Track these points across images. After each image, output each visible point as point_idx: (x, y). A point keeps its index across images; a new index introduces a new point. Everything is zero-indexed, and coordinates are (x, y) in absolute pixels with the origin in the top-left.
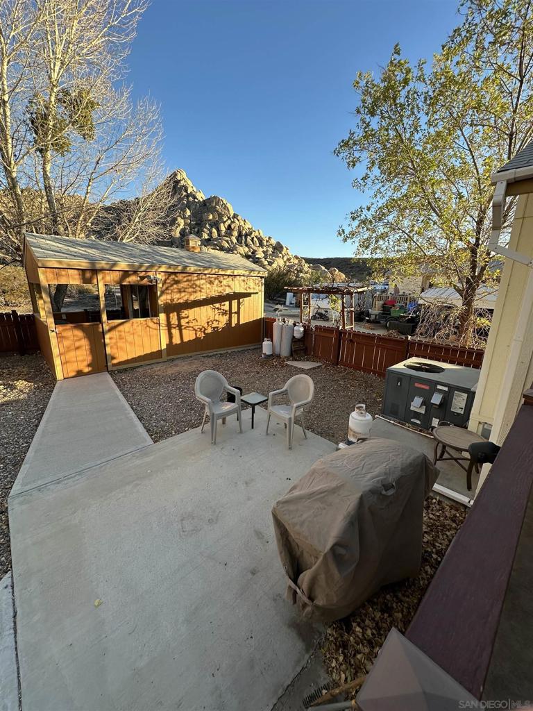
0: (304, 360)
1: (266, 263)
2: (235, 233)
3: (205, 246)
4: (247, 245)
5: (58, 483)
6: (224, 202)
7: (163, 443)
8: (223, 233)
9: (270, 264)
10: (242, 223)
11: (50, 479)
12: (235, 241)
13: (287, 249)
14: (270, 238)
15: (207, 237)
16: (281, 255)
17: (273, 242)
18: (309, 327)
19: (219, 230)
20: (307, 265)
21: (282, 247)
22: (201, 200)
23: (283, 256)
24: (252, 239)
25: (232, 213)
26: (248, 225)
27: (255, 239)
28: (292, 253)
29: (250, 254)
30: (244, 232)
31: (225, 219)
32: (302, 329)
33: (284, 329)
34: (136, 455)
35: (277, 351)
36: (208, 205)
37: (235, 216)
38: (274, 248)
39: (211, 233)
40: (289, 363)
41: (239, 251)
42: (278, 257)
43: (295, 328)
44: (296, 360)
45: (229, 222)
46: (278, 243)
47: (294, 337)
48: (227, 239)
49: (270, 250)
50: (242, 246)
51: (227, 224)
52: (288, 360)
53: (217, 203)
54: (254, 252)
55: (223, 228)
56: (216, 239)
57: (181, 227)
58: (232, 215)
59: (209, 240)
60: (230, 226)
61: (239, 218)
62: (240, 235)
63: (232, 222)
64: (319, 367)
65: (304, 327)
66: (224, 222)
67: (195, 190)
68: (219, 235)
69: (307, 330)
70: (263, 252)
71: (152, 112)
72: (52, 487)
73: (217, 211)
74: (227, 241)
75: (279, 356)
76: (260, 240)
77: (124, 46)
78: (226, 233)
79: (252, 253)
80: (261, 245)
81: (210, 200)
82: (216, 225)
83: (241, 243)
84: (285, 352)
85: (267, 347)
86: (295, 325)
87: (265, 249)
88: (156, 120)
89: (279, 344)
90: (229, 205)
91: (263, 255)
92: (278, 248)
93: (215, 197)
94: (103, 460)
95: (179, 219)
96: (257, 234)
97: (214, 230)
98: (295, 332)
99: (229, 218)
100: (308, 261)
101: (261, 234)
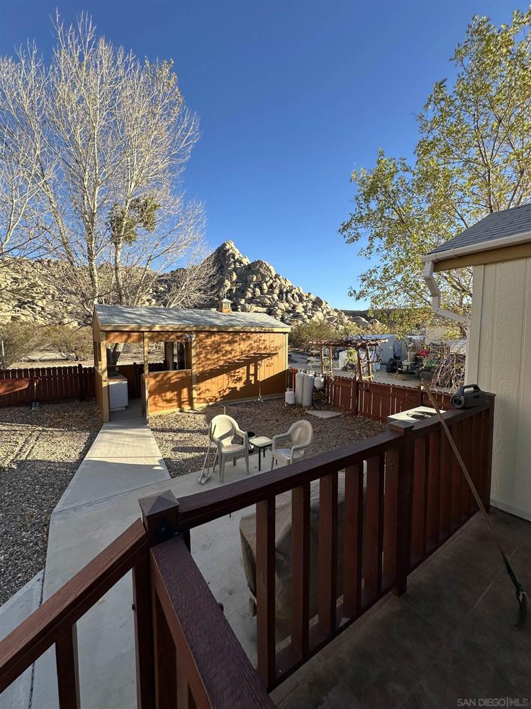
0: (324, 410)
1: (306, 317)
2: (277, 291)
3: (249, 304)
4: (287, 301)
5: (90, 506)
6: (267, 265)
7: (179, 479)
8: (266, 291)
9: (310, 317)
10: (283, 282)
11: (84, 502)
12: (276, 297)
13: (327, 303)
14: (309, 294)
15: (250, 296)
16: (320, 309)
17: (313, 297)
18: (329, 377)
19: (261, 290)
20: (346, 318)
21: (321, 302)
22: (247, 264)
23: (323, 310)
24: (293, 296)
25: (274, 274)
26: (289, 283)
27: (295, 295)
28: (330, 307)
29: (290, 309)
30: (285, 290)
31: (267, 279)
32: (322, 380)
33: (305, 380)
34: (155, 487)
35: (299, 401)
36: (252, 268)
37: (277, 276)
38: (314, 303)
39: (254, 292)
40: (309, 412)
41: (280, 306)
42: (318, 311)
43: (316, 379)
44: (317, 409)
45: (271, 281)
46: (318, 298)
47: (314, 387)
48: (269, 296)
49: (310, 305)
50: (282, 302)
51: (269, 284)
52: (309, 409)
53: (261, 266)
54: (294, 307)
55: (265, 287)
56: (259, 297)
57: (228, 288)
58: (274, 275)
59: (253, 298)
60: (272, 285)
61: (281, 277)
62: (281, 292)
63: (274, 282)
64: (338, 416)
65: (325, 378)
66: (267, 282)
67: (241, 256)
68: (262, 293)
69: (327, 381)
70: (303, 307)
71: (199, 209)
72: (85, 509)
73: (261, 273)
74: (269, 299)
75: (301, 406)
76: (300, 296)
77: (180, 166)
78: (268, 291)
79: (293, 308)
80: (301, 300)
81: (254, 264)
82: (259, 285)
83: (282, 299)
84: (306, 401)
85: (289, 396)
86: (315, 376)
87: (305, 304)
88: (201, 213)
89: (300, 394)
90: (271, 267)
91: (303, 310)
92: (318, 303)
93: (259, 262)
94: (128, 490)
95: (227, 281)
96: (297, 291)
97: (257, 290)
98: (315, 382)
99: (271, 278)
100: (347, 313)
101: (301, 291)
